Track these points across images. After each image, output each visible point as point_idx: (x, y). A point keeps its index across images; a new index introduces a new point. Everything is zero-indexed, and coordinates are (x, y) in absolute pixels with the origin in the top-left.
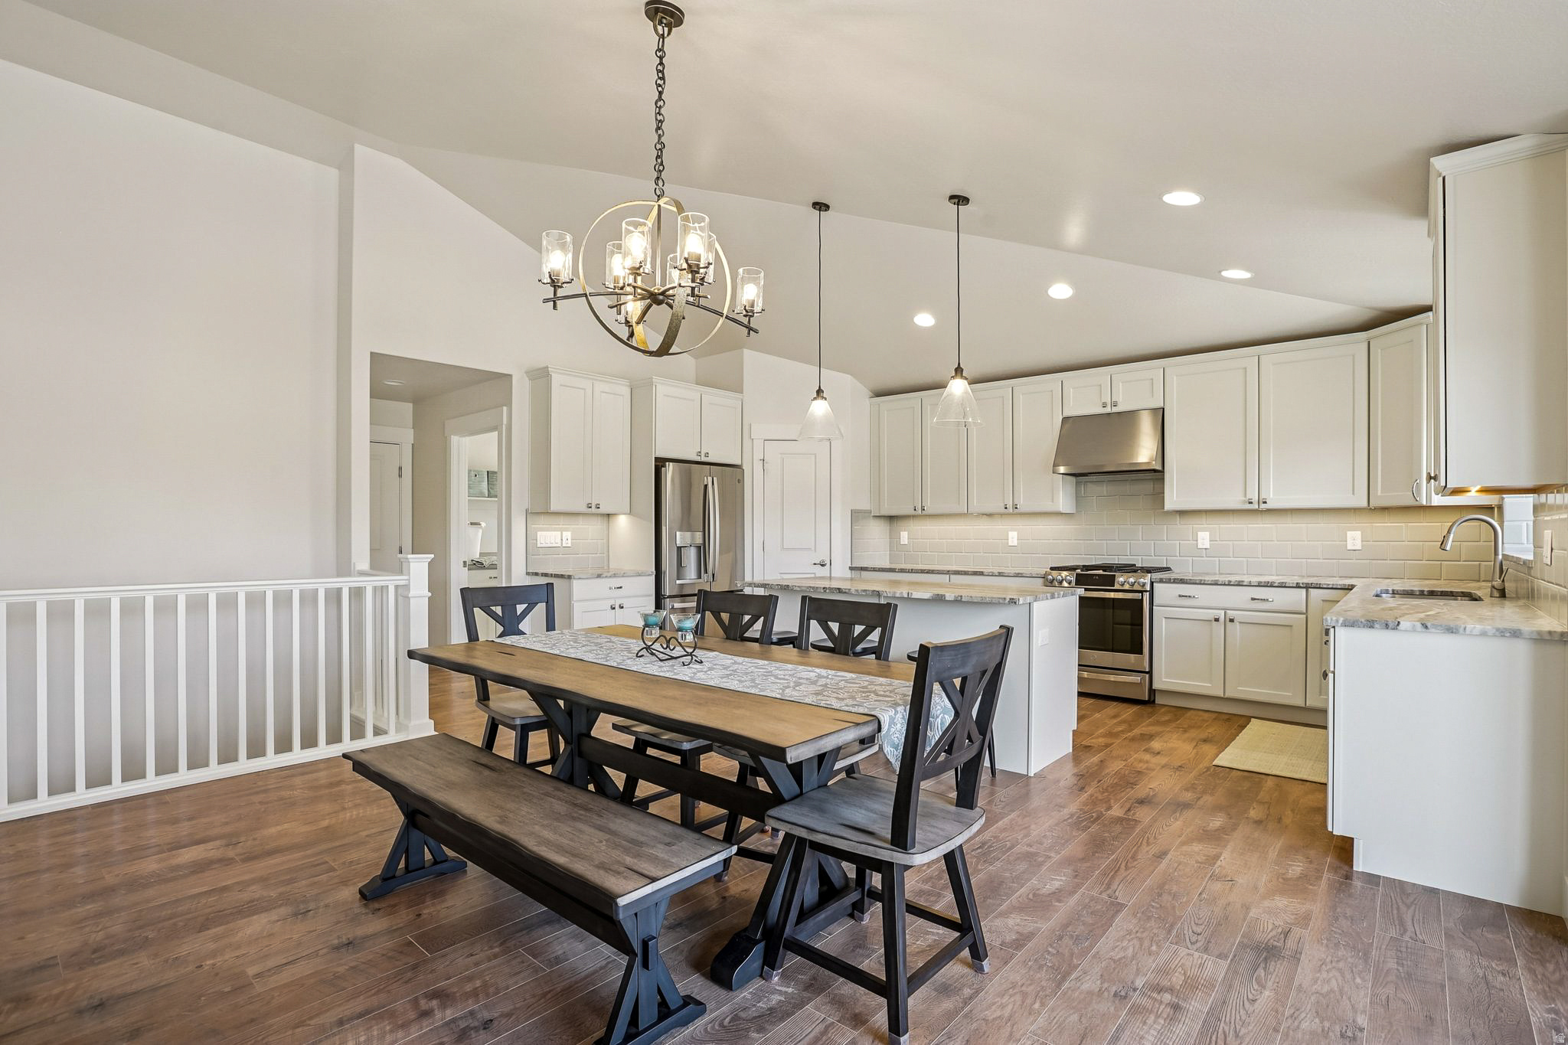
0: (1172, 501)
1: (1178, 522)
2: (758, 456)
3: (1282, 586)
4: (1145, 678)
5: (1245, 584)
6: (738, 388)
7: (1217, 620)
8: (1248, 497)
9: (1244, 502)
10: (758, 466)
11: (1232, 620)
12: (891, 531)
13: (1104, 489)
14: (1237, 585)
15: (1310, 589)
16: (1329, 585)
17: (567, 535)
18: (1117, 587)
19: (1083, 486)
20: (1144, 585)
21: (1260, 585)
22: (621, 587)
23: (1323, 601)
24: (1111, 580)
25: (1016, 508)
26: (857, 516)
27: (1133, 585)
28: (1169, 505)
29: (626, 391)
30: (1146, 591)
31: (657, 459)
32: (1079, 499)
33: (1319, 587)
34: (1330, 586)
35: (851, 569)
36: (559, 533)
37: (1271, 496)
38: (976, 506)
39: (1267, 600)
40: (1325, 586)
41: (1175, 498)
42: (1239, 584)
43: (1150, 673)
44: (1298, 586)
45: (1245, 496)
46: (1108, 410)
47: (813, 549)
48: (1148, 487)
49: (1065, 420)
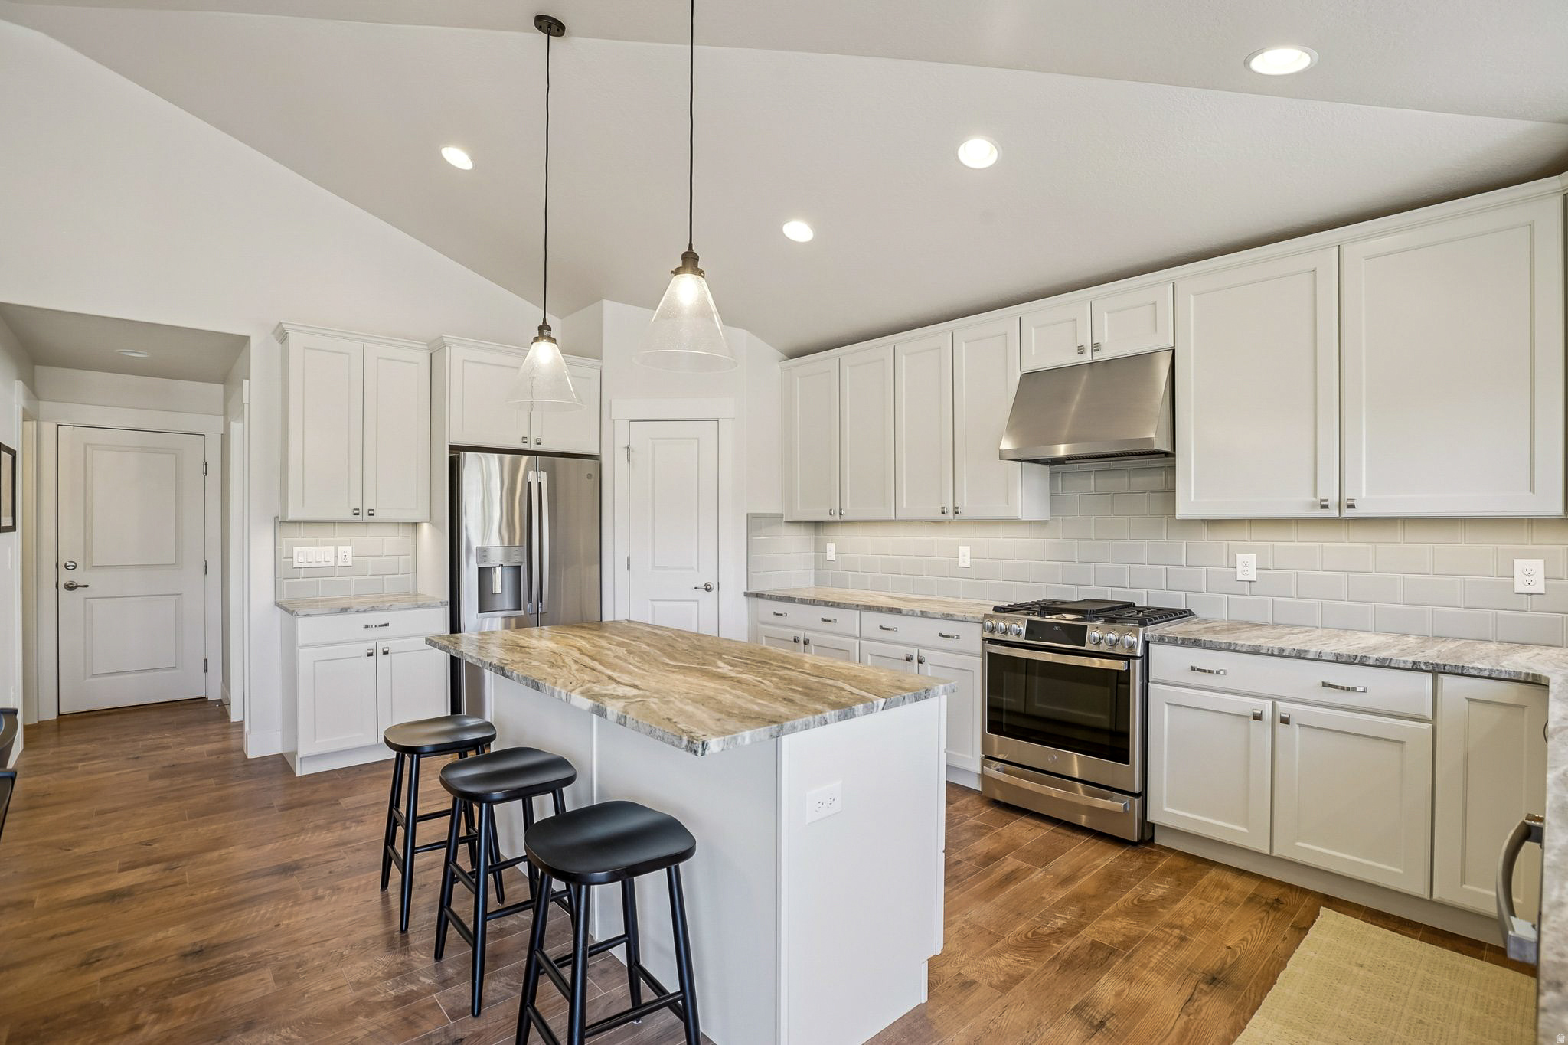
0: (1187, 504)
1: (1204, 537)
2: (621, 442)
3: (1383, 664)
4: (1132, 804)
5: (1310, 656)
6: (597, 355)
7: (1258, 717)
8: (1320, 496)
9: (1313, 506)
10: (621, 456)
11: (1285, 721)
12: (816, 542)
13: (1091, 483)
14: (1296, 657)
15: (1441, 676)
16: (1481, 670)
17: (348, 550)
18: (1088, 646)
19: (1060, 479)
20: (1132, 646)
21: (1338, 660)
22: (387, 625)
23: (1470, 700)
24: (1077, 634)
25: (957, 513)
26: (755, 522)
27: (1114, 644)
28: (1182, 511)
29: (426, 357)
30: (1136, 658)
31: (452, 448)
32: (1054, 497)
33: (1460, 672)
34: (1486, 673)
35: (747, 594)
36: (332, 548)
37: (1364, 495)
38: (906, 509)
39: (1354, 689)
40: (1475, 673)
41: (1193, 499)
42: (1300, 655)
43: (1143, 795)
44: (1415, 667)
45: (1315, 495)
46: (1087, 357)
47: (696, 568)
48: (1158, 480)
49: (1027, 377)
